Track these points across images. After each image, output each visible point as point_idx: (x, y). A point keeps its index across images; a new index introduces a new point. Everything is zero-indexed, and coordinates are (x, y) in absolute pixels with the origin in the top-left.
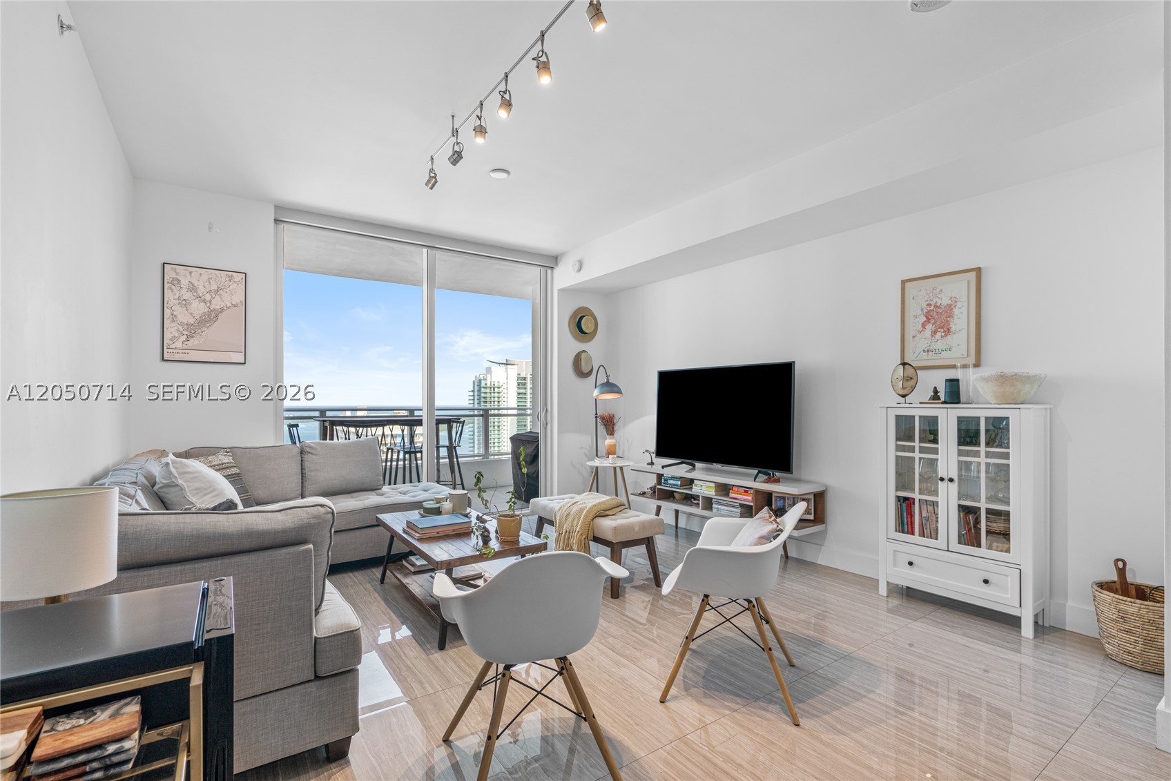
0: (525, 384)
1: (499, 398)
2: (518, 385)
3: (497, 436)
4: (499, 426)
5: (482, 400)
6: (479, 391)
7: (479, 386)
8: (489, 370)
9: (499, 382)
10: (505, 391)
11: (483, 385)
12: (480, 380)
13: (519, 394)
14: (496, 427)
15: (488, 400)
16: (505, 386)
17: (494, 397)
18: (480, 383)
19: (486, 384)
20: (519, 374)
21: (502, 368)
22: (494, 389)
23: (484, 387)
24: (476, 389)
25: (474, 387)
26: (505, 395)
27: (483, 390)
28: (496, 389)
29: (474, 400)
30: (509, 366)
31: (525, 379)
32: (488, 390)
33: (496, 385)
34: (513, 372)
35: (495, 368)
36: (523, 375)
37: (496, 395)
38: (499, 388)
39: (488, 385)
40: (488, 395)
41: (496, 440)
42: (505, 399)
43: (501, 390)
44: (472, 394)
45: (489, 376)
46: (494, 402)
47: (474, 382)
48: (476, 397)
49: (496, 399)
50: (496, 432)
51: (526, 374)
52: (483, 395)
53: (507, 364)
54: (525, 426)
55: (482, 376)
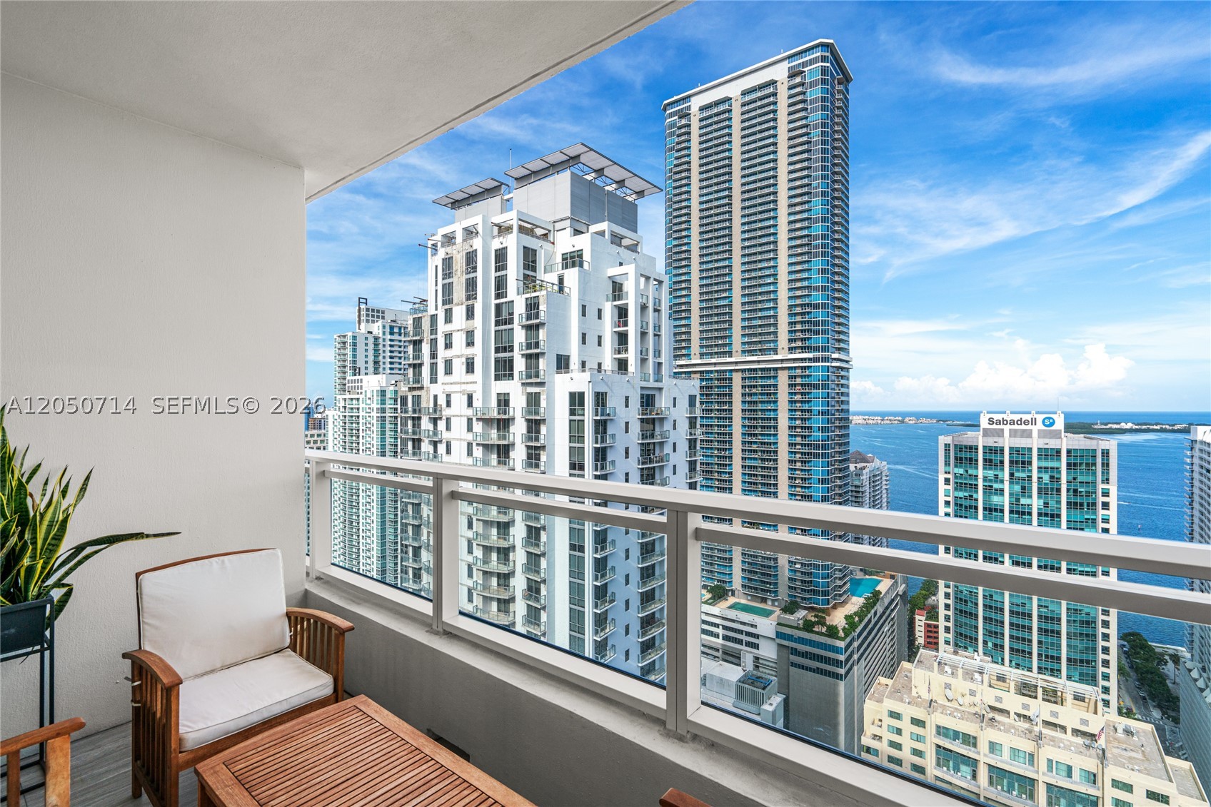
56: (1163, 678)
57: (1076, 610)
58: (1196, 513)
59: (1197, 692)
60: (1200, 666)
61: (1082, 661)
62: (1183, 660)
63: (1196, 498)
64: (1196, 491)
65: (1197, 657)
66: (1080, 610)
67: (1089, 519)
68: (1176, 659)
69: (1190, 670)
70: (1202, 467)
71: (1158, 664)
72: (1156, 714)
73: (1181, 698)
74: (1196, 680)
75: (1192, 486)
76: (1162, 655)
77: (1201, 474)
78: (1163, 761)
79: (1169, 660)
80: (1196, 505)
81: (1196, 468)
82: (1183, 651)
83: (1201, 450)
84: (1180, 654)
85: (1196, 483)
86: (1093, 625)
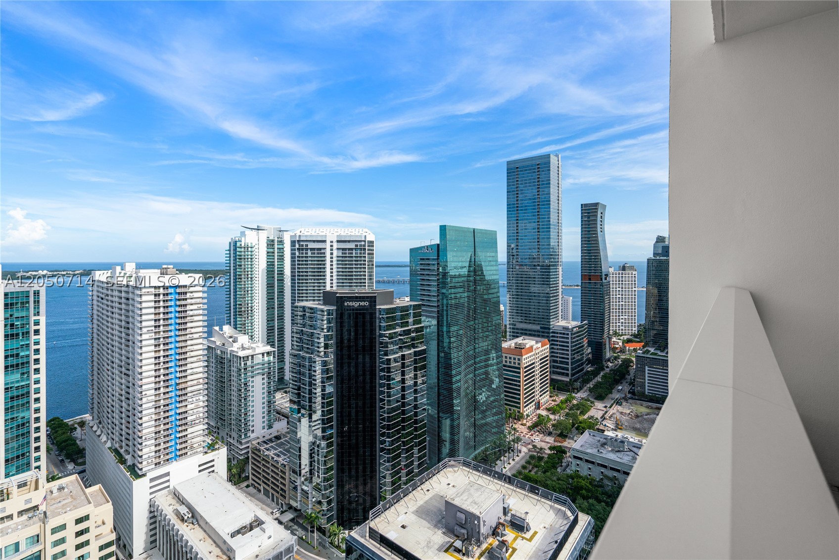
0: (273, 245)
1: (251, 255)
2: (268, 245)
3: (250, 285)
4: (251, 278)
5: (238, 257)
6: (235, 250)
7: (234, 246)
8: (243, 234)
9: (251, 243)
10: (257, 250)
11: (238, 244)
12: (236, 242)
13: (268, 252)
14: (249, 279)
15: (243, 257)
16: (257, 246)
17: (248, 255)
18: (236, 244)
19: (241, 245)
20: (268, 237)
21: (254, 232)
22: (248, 249)
23: (239, 247)
24: (232, 249)
25: (230, 247)
26: (257, 254)
27: (238, 249)
28: (250, 249)
29: (230, 257)
30: (260, 231)
31: (273, 241)
32: (243, 250)
33: (250, 245)
34: (263, 236)
35: (248, 232)
36: (271, 238)
37: (249, 253)
38: (251, 248)
39: (243, 245)
40: (243, 253)
41: (250, 289)
42: (257, 257)
43: (253, 249)
44: (228, 252)
45: (243, 239)
46: (248, 259)
47: (230, 243)
48: (232, 255)
49: (249, 257)
50: (250, 282)
51: (274, 238)
52: (238, 253)
53: (258, 230)
54: (273, 277)
55: (237, 239)
56: (73, 441)
57: (13, 418)
58: (95, 326)
59: (95, 438)
60: (98, 421)
61: (18, 457)
62: (88, 422)
63: (95, 317)
64: (95, 312)
65: (96, 417)
66: (16, 417)
67: (23, 345)
68: (82, 424)
69: (92, 427)
70: (98, 297)
71: (71, 433)
72: (71, 466)
73: (87, 448)
74: (96, 431)
75: (93, 309)
76: (73, 425)
77: (98, 301)
78: (85, 493)
79: (78, 427)
80: (95, 321)
81: (95, 298)
82: (87, 417)
83: (98, 286)
84: (84, 419)
85: (95, 307)
86: (27, 425)
